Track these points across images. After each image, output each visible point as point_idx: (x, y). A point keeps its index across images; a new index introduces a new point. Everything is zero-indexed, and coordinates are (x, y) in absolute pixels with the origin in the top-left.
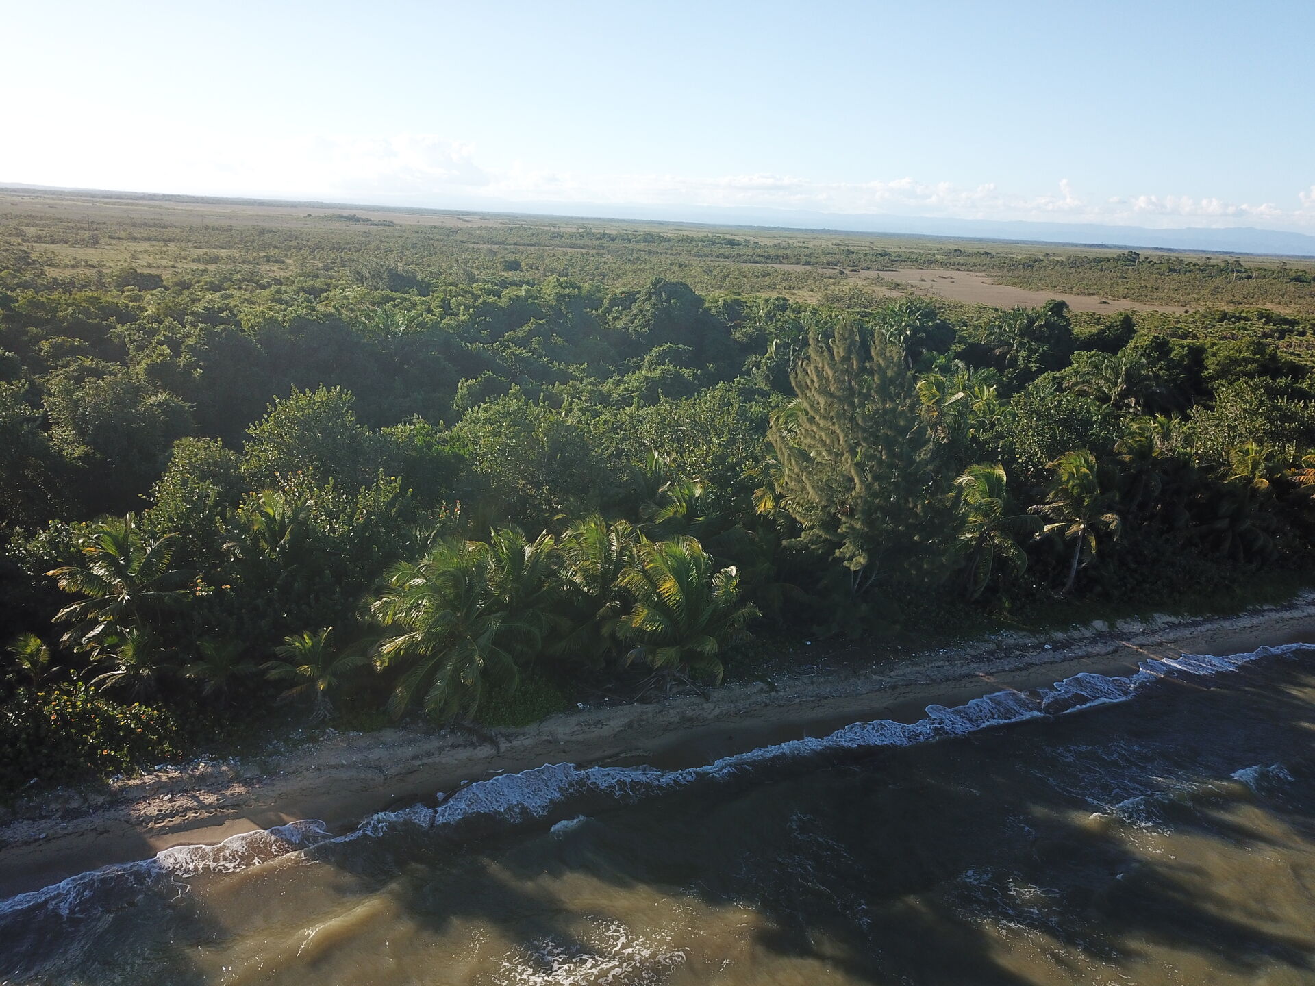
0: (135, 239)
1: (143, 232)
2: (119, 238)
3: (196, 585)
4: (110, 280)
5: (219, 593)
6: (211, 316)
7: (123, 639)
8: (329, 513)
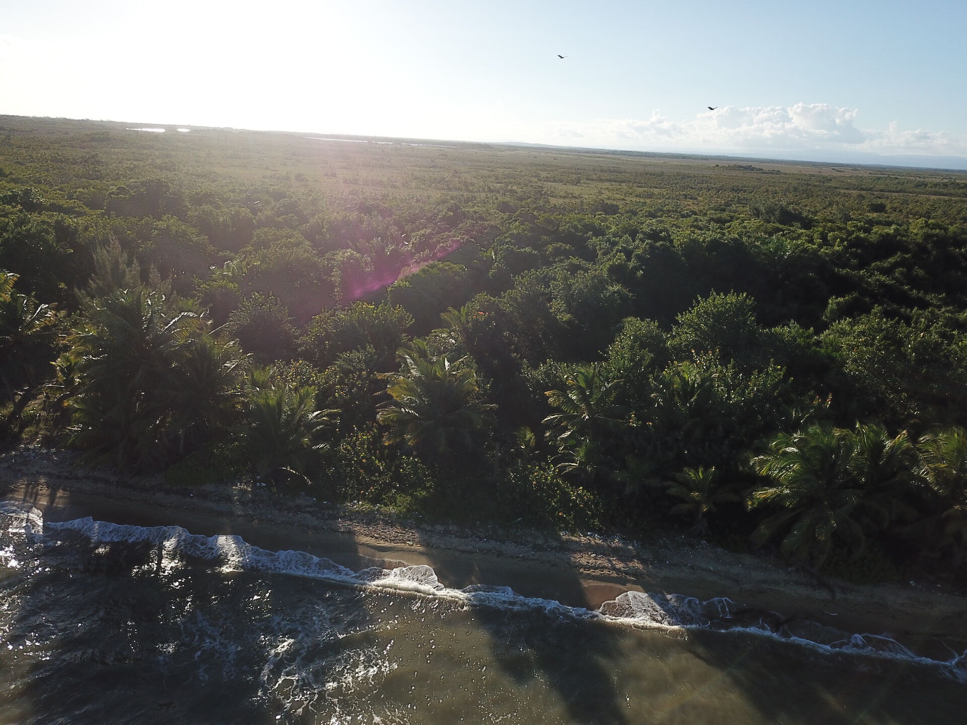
0: (601, 180)
1: (605, 176)
2: (592, 180)
3: (630, 418)
4: (587, 207)
5: (644, 426)
6: (654, 236)
7: (579, 444)
8: (727, 385)
